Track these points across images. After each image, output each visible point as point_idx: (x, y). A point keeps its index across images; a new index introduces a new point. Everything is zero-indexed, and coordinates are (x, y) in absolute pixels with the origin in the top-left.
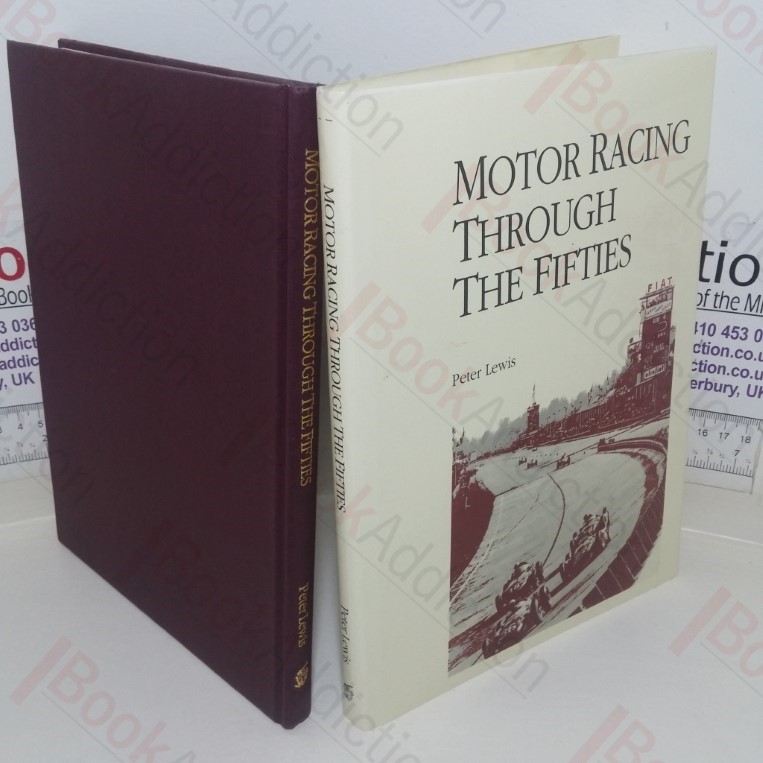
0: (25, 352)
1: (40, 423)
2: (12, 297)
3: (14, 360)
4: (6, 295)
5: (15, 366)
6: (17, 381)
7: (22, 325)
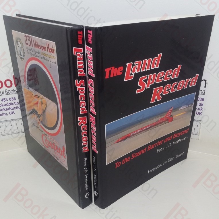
0: (17, 105)
1: (21, 123)
2: (9, 92)
3: (10, 108)
4: (8, 91)
5: (10, 110)
6: (10, 113)
7: (12, 99)
